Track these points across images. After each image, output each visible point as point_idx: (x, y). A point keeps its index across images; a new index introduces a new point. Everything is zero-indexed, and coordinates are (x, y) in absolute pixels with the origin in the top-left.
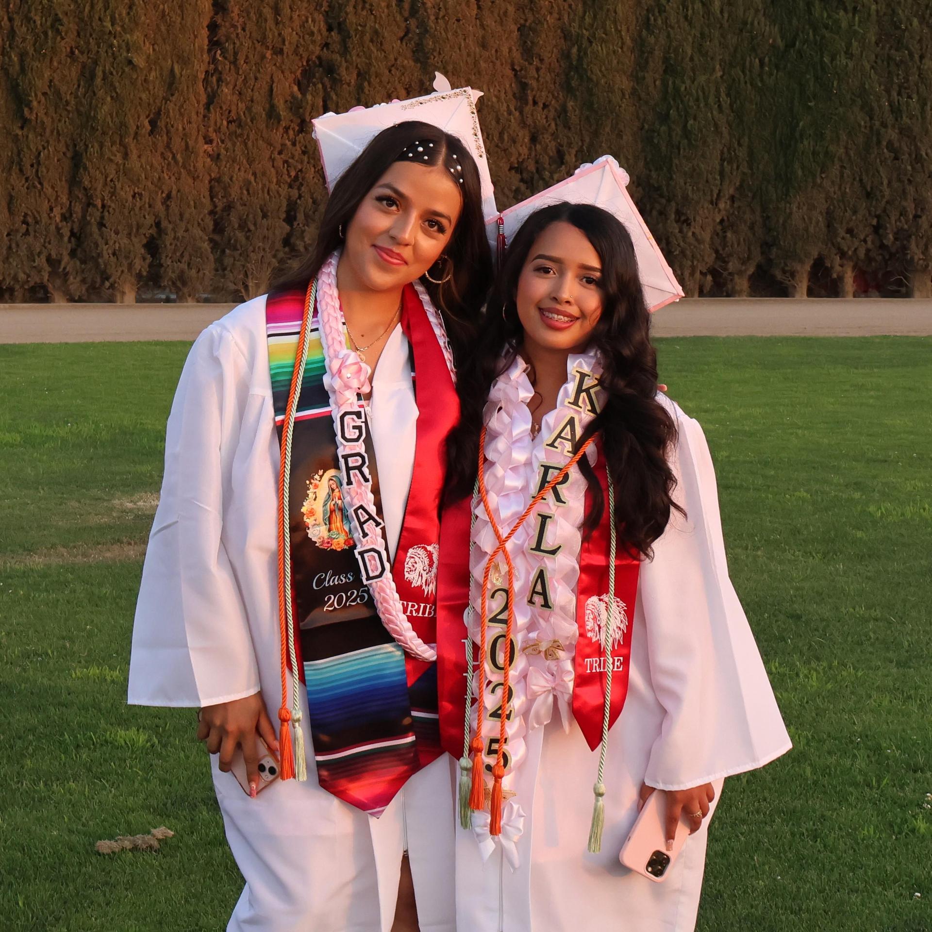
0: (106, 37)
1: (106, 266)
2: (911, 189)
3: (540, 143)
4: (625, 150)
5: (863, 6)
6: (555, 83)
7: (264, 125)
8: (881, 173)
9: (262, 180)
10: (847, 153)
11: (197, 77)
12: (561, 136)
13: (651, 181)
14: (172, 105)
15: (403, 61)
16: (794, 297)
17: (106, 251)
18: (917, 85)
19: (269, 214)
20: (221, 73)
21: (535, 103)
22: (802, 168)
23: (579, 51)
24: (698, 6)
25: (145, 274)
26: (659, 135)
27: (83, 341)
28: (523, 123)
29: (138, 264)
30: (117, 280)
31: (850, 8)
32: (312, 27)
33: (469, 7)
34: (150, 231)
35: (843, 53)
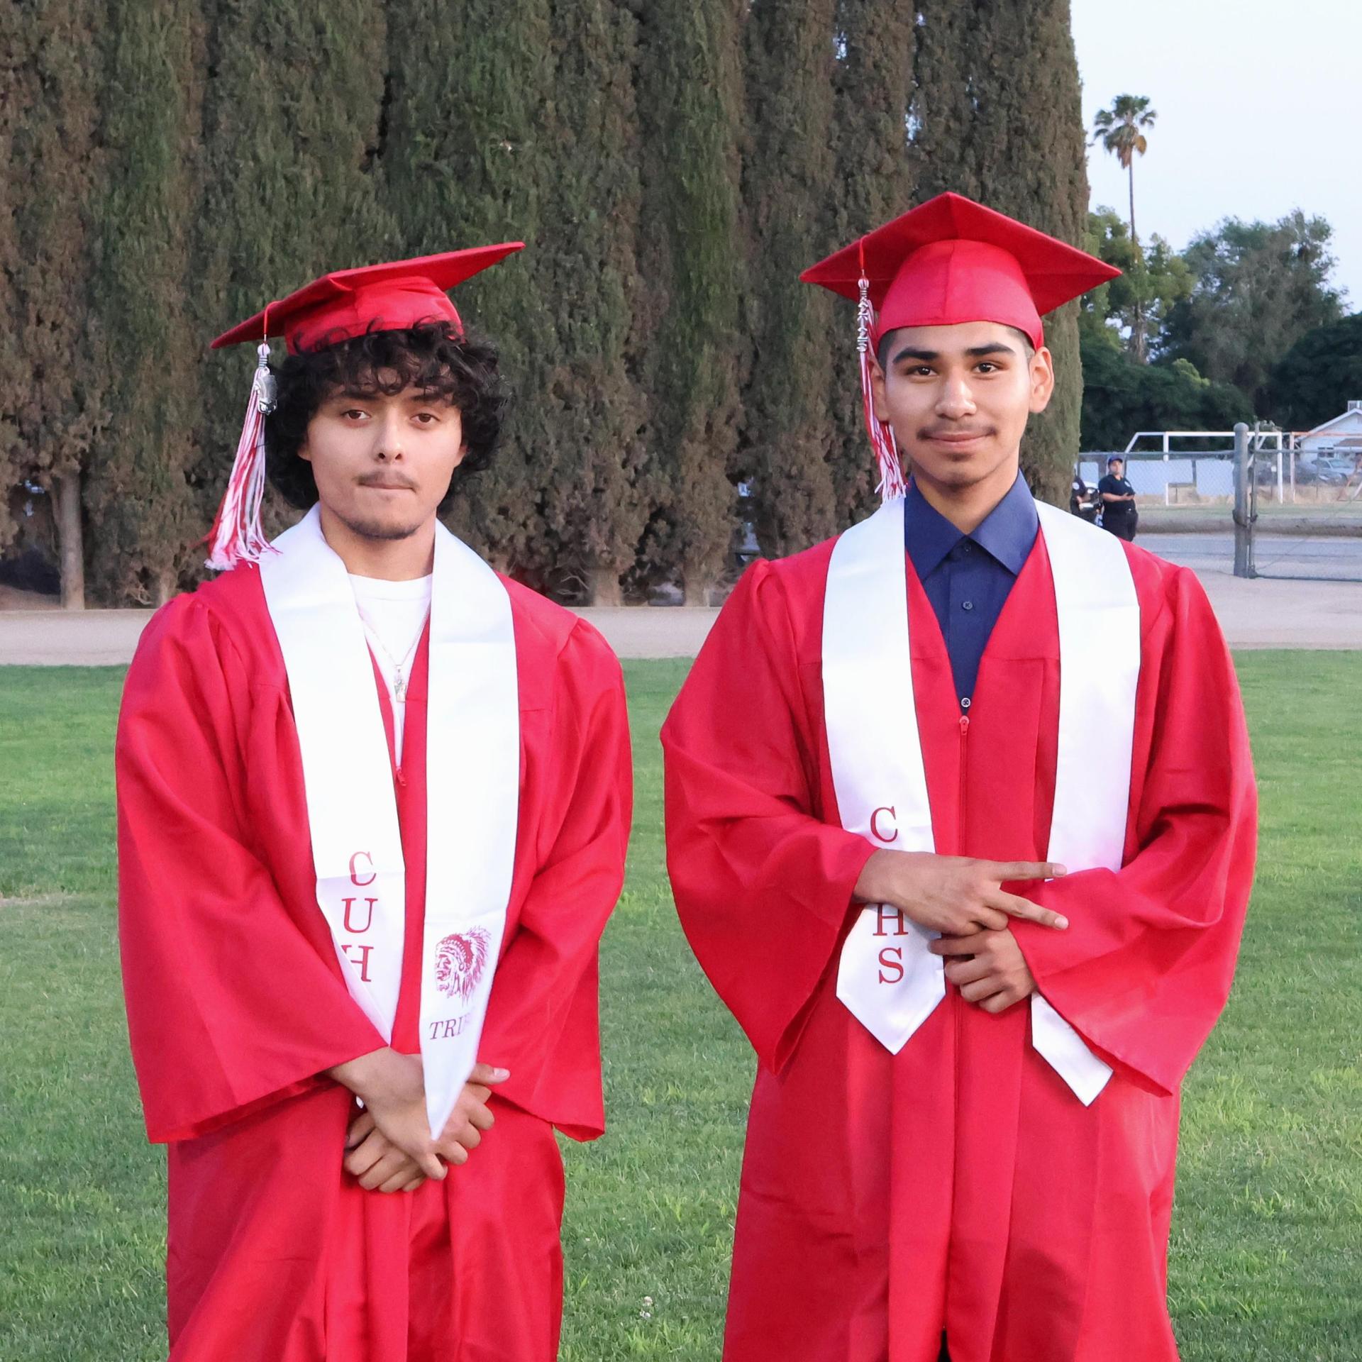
2: (588, 451)
3: (48, 381)
4: (174, 393)
5: (518, 189)
6: (69, 292)
8: (546, 428)
12: (79, 370)
13: (215, 438)
18: (595, 303)
21: (40, 321)
23: (105, 245)
24: (281, 183)
26: (224, 369)
28: (22, 352)
31: (500, 192)
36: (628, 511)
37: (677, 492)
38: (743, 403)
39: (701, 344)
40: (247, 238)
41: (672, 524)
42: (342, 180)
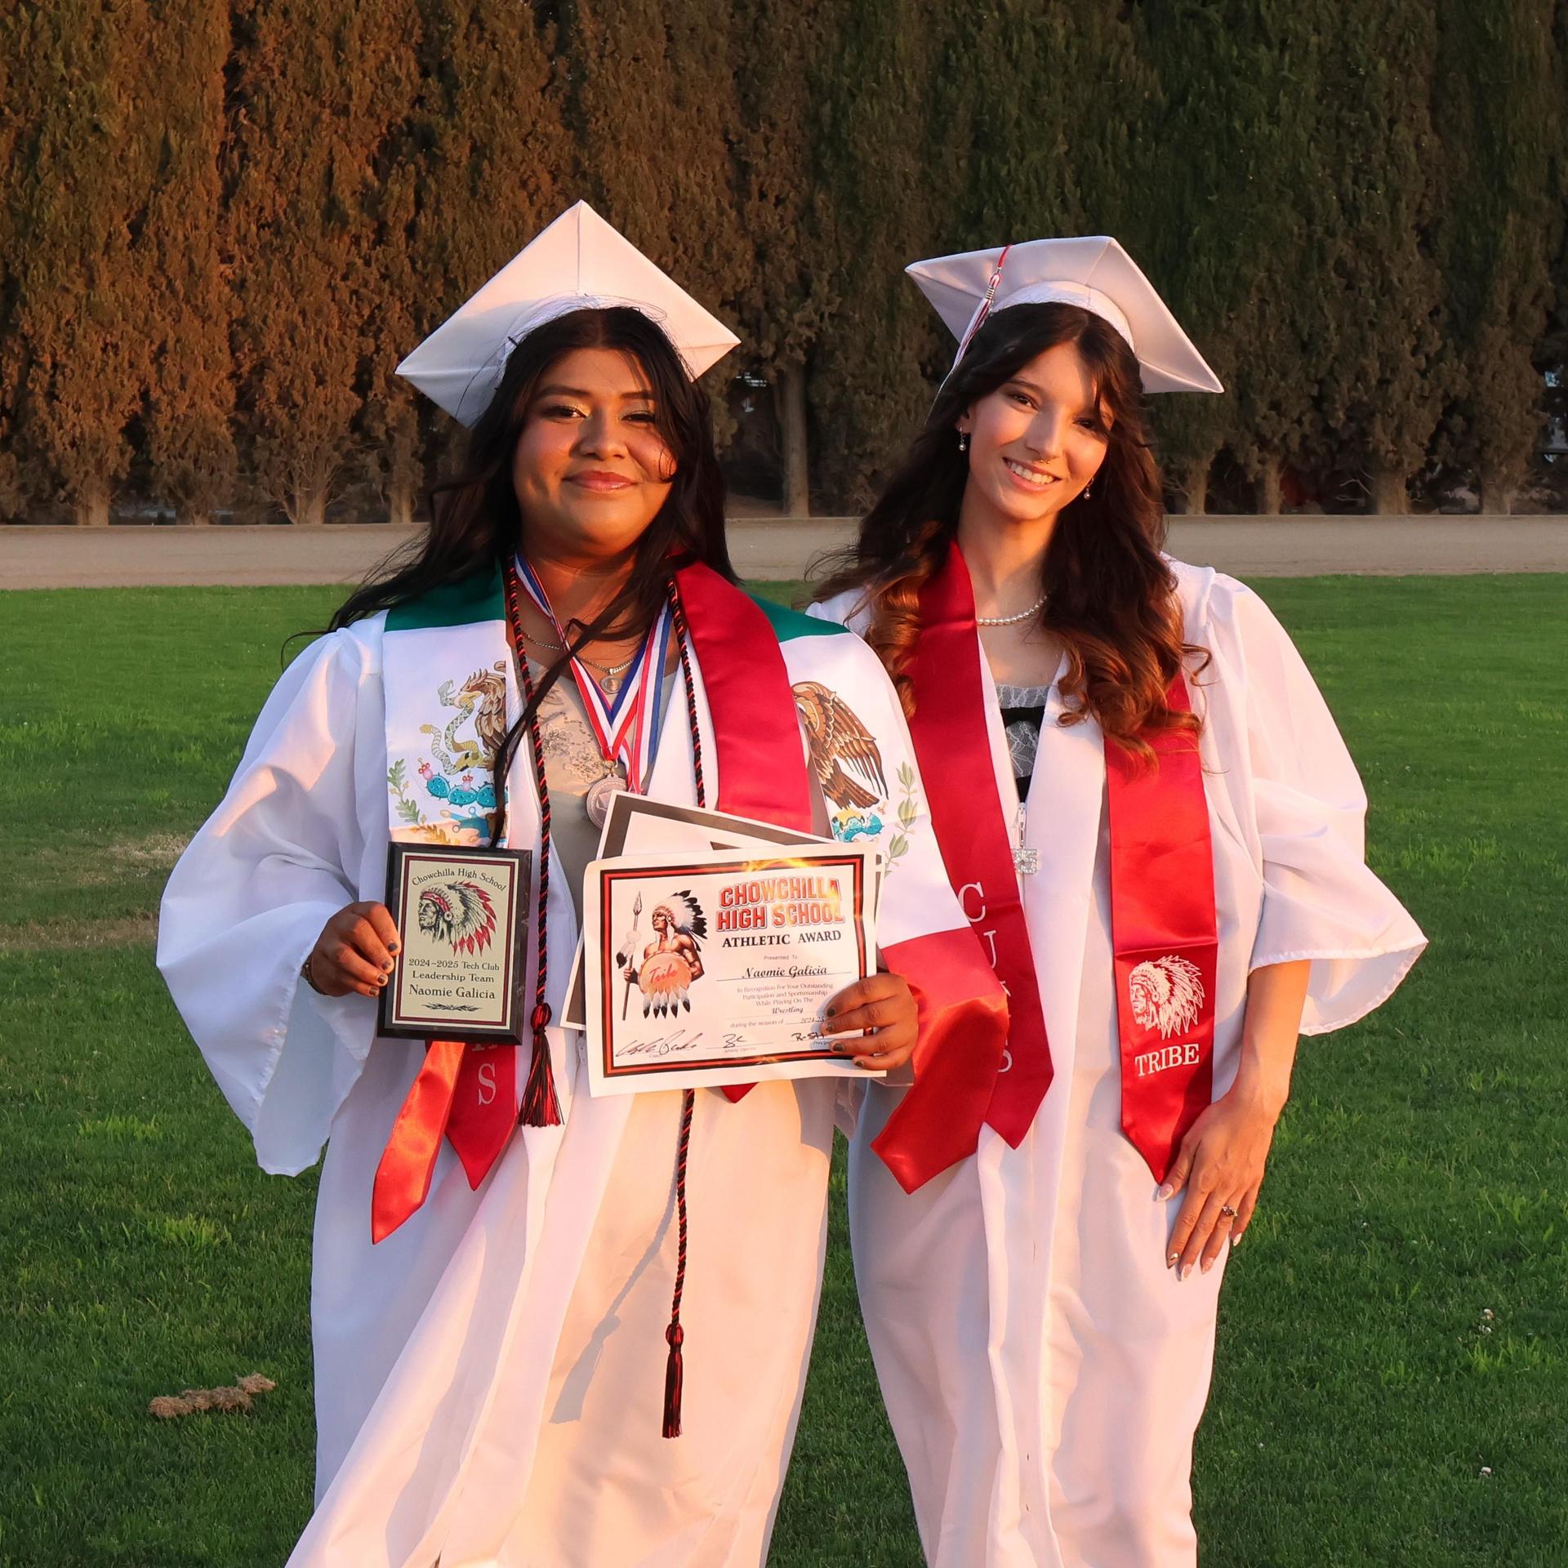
0: (56, 86)
1: (59, 463)
2: (1373, 338)
3: (771, 262)
5: (1297, 37)
6: (795, 163)
7: (319, 232)
8: (1326, 311)
9: (315, 323)
10: (1270, 278)
11: (206, 152)
12: (805, 250)
14: (166, 198)
15: (546, 127)
16: (1183, 512)
17: (60, 440)
18: (1383, 167)
19: (328, 378)
20: (245, 146)
21: (763, 196)
22: (1197, 303)
23: (834, 110)
24: (1029, 36)
25: (124, 476)
27: (29, 587)
28: (743, 229)
29: (113, 460)
30: (78, 487)
31: (1275, 40)
32: (397, 71)
33: (653, 38)
34: (133, 407)
35: (1263, 115)
36: (1418, 406)
37: (1475, 383)
38: (1553, 279)
39: (1505, 213)
40: (990, 99)
41: (1469, 420)
42: (1097, 31)
